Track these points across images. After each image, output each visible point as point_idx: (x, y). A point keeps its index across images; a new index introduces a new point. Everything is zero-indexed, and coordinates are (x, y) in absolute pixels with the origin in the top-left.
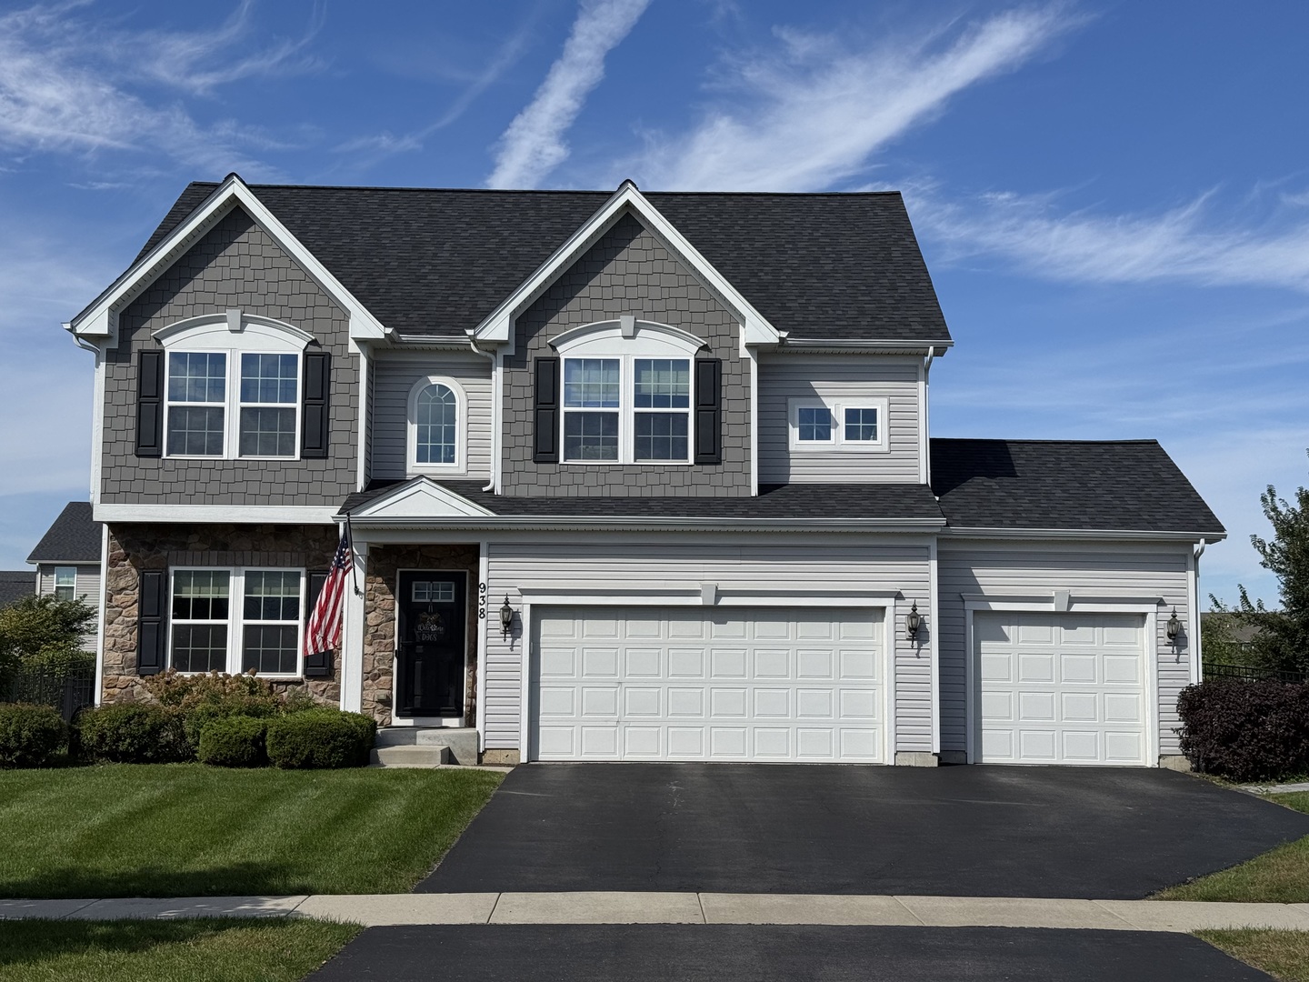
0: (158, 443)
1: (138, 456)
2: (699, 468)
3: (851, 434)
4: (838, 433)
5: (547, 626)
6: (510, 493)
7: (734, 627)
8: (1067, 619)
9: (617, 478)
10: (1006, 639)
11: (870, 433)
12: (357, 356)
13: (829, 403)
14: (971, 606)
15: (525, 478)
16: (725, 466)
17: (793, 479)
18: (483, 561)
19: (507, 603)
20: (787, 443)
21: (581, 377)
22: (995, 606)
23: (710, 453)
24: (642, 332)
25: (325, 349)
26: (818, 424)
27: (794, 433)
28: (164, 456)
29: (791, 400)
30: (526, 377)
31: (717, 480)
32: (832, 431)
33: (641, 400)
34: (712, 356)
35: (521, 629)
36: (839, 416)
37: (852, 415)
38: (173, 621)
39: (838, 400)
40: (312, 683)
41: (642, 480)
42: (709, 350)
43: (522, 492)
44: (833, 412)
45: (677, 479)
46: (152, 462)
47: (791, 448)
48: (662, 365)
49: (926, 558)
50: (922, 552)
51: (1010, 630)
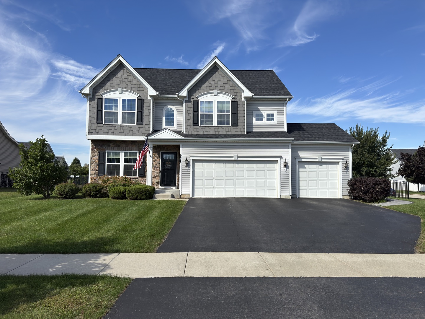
0: (102, 120)
1: (97, 123)
2: (232, 127)
3: (268, 120)
4: (265, 119)
5: (196, 165)
6: (187, 133)
7: (241, 165)
8: (320, 163)
9: (213, 129)
10: (305, 168)
11: (273, 119)
12: (150, 100)
13: (263, 112)
14: (297, 160)
15: (191, 129)
16: (239, 127)
17: (254, 130)
18: (181, 149)
19: (187, 159)
20: (253, 122)
21: (204, 105)
22: (303, 160)
23: (235, 124)
24: (219, 94)
25: (142, 98)
26: (260, 117)
27: (254, 119)
28: (103, 124)
29: (253, 112)
30: (191, 105)
31: (236, 130)
32: (263, 119)
33: (218, 110)
34: (235, 100)
35: (190, 165)
36: (265, 116)
37: (268, 115)
38: (107, 164)
39: (265, 111)
40: (140, 178)
41: (219, 130)
42: (235, 99)
43: (190, 133)
44: (264, 115)
45: (227, 130)
46: (100, 125)
47: (254, 123)
48: (223, 102)
49: (288, 148)
50: (288, 147)
51: (306, 166)
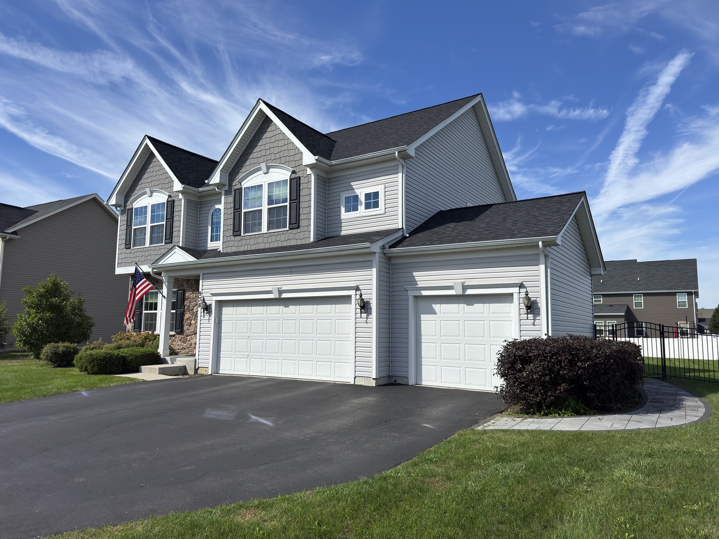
2: (291, 231)
3: (368, 206)
4: (362, 208)
5: (226, 311)
6: (225, 251)
7: (292, 309)
9: (260, 240)
10: (434, 313)
11: (376, 205)
12: (181, 199)
13: (358, 192)
14: (411, 294)
15: (231, 244)
16: (302, 229)
17: (343, 233)
18: (201, 281)
19: (204, 300)
20: (340, 215)
21: (252, 194)
22: (424, 293)
23: (296, 224)
24: (271, 170)
26: (353, 204)
27: (343, 209)
29: (342, 193)
30: (231, 199)
31: (297, 236)
32: (359, 207)
33: (270, 201)
34: (297, 176)
35: (212, 312)
36: (362, 198)
37: (368, 196)
38: (144, 312)
39: (362, 189)
40: (178, 336)
41: (274, 239)
42: (295, 173)
43: (229, 250)
44: (359, 196)
45: (283, 238)
47: (342, 218)
48: (278, 183)
49: (371, 267)
50: (369, 264)
51: (436, 307)
